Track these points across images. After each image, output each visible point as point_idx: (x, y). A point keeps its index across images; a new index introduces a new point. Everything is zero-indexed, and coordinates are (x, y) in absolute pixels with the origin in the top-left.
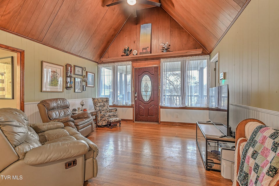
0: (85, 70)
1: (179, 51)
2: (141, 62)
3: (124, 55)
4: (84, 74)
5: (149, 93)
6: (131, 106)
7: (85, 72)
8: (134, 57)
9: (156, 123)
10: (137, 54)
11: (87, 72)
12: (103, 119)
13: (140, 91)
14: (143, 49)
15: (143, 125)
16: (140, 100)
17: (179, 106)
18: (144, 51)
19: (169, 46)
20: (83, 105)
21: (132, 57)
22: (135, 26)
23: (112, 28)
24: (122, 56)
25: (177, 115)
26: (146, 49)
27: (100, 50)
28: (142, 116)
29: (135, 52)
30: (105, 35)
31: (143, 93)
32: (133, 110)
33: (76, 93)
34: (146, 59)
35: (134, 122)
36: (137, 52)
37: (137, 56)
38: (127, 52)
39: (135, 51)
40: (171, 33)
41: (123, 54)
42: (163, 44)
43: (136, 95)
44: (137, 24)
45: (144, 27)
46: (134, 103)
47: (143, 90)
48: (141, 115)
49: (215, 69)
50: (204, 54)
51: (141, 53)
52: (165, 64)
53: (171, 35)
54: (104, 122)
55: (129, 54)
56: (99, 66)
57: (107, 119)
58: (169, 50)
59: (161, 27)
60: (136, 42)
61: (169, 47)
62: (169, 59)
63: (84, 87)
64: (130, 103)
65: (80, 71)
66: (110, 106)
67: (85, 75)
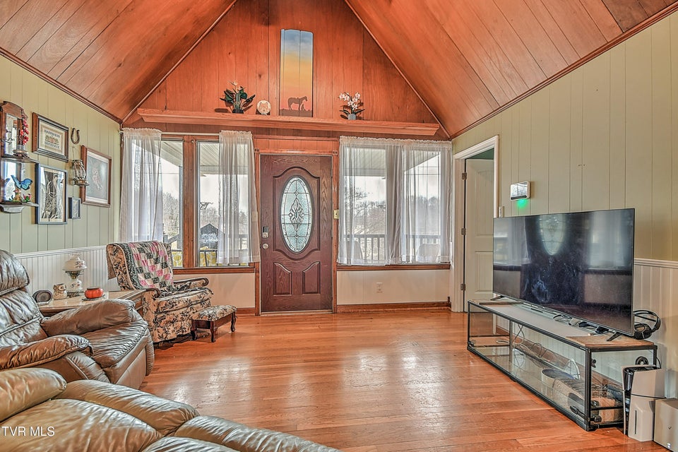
0: (75, 138)
1: (387, 123)
2: (281, 137)
3: (226, 111)
4: (74, 155)
5: (306, 230)
6: (251, 268)
7: (77, 147)
8: (260, 118)
9: (325, 312)
10: (269, 114)
11: (83, 150)
12: (167, 319)
13: (277, 223)
14: (291, 101)
15: (293, 320)
16: (277, 250)
17: (384, 263)
18: (295, 107)
19: (361, 104)
20: (75, 274)
21: (253, 121)
22: (263, 28)
23: (189, 12)
24: (218, 110)
25: (379, 285)
26: (299, 101)
27: (137, 77)
28: (284, 294)
29: (263, 105)
30: (163, 29)
31: (288, 229)
32: (257, 278)
33: (42, 229)
34: (298, 132)
35: (257, 315)
36: (269, 107)
37: (270, 118)
38: (237, 101)
39: (264, 102)
40: (366, 71)
41: (223, 105)
42: (348, 97)
43: (266, 235)
44: (268, 24)
45: (292, 38)
46: (258, 259)
47: (286, 219)
48: (281, 294)
49: (465, 176)
50: (439, 137)
51: (282, 112)
52: (353, 151)
53: (366, 77)
54: (172, 328)
55: (245, 110)
56: (127, 132)
57: (180, 316)
58: (361, 116)
59: (338, 49)
60: (265, 77)
61: (361, 108)
62: (361, 141)
63: (75, 203)
64: (246, 260)
65: (59, 140)
66: (176, 272)
67: (77, 157)
